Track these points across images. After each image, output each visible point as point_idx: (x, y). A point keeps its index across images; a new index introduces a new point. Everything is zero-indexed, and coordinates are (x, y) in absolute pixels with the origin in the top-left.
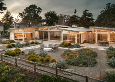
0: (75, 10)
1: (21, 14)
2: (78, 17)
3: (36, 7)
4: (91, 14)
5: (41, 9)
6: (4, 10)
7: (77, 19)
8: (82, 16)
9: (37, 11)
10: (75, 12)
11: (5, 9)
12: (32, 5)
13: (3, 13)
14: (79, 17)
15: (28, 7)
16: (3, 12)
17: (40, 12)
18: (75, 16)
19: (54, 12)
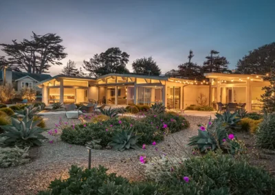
0: (191, 52)
1: (88, 63)
2: (196, 67)
3: (119, 52)
4: (223, 59)
5: (128, 56)
6: (63, 58)
7: (194, 71)
8: (205, 63)
9: (119, 60)
10: (190, 57)
11: (63, 55)
12: (112, 48)
13: (61, 64)
14: (198, 67)
15: (104, 52)
16: (60, 61)
17: (127, 61)
18: (190, 65)
19: (150, 59)
